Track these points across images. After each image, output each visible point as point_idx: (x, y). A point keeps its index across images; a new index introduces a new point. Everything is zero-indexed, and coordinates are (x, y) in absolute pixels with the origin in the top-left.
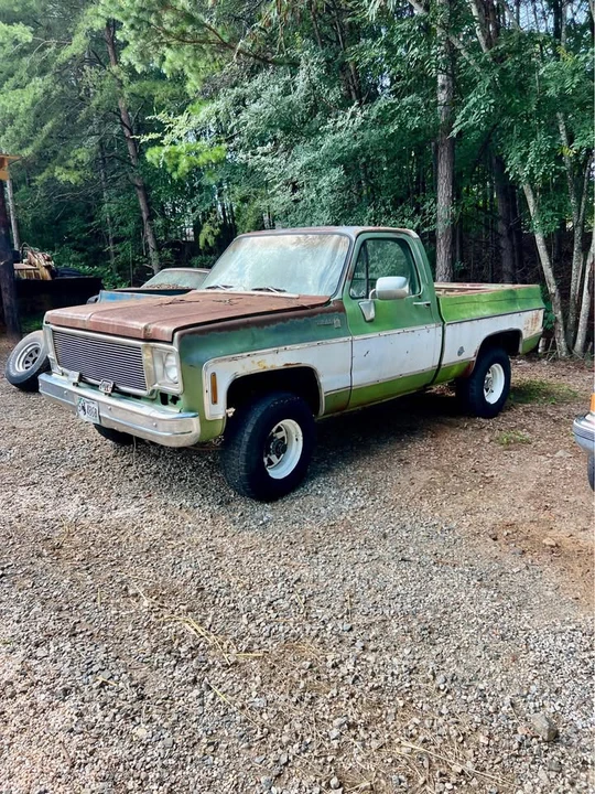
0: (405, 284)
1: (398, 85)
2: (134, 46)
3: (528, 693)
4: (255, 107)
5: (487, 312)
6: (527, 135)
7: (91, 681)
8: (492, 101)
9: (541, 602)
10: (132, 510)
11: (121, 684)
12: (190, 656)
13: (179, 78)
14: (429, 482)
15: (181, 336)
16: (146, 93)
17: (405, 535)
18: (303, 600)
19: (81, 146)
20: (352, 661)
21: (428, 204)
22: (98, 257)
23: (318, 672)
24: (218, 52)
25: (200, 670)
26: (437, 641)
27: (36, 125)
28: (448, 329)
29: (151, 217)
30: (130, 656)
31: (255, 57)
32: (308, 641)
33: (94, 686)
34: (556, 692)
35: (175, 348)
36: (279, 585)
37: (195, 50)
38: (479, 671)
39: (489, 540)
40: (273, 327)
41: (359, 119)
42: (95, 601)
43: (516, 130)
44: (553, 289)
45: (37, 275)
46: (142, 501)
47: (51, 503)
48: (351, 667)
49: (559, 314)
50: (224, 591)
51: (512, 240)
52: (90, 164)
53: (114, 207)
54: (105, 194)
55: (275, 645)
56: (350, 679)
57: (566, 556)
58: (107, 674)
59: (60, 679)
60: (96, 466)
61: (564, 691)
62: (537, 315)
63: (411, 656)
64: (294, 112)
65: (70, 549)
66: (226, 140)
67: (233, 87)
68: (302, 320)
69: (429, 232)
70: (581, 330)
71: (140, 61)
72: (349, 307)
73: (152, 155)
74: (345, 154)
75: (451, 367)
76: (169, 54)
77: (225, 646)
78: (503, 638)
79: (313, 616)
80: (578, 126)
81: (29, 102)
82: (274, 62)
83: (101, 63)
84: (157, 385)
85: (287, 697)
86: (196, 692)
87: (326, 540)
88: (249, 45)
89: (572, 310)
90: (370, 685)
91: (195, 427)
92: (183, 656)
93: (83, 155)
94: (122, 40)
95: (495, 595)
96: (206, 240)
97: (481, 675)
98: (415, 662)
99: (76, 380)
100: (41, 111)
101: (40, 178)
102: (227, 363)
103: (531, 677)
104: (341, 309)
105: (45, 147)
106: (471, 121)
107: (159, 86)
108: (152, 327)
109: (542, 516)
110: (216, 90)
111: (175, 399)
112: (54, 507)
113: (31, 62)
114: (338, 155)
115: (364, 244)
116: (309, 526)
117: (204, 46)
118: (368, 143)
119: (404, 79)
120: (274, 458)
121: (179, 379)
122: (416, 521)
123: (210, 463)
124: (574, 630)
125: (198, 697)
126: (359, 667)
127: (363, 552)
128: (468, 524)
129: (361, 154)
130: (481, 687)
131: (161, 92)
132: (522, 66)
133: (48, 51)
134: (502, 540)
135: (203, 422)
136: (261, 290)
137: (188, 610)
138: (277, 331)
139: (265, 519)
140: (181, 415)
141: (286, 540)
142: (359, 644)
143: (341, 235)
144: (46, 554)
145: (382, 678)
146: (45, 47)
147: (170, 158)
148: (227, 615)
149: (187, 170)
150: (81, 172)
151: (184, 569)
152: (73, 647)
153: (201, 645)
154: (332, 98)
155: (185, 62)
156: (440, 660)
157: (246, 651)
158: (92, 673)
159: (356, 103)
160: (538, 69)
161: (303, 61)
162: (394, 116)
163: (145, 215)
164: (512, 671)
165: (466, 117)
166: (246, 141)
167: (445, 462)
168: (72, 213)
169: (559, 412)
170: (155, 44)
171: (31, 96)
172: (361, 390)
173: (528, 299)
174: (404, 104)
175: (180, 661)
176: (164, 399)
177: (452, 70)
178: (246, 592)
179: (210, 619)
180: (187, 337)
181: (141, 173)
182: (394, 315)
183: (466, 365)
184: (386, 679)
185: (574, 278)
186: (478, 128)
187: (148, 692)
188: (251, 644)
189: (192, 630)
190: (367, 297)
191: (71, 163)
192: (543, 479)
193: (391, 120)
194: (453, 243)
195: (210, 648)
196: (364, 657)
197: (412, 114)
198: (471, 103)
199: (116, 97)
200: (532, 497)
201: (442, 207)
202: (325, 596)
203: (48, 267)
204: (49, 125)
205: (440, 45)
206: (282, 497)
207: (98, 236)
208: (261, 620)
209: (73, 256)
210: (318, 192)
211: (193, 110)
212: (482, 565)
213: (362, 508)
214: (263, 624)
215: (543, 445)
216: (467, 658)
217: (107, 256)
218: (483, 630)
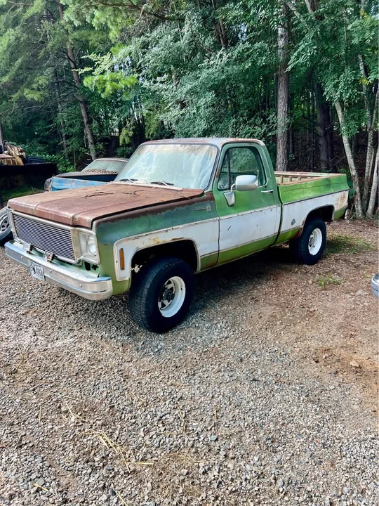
0: (255, 180)
1: (251, 35)
2: (72, 8)
3: (342, 494)
4: (155, 50)
5: (311, 195)
6: (339, 71)
7: (30, 487)
8: (315, 47)
9: (350, 415)
10: (68, 340)
11: (51, 490)
12: (101, 464)
13: (105, 29)
14: (272, 316)
15: (98, 224)
16: (84, 38)
17: (255, 359)
18: (184, 415)
19: (42, 74)
20: (217, 467)
21: (271, 117)
22: (55, 149)
23: (192, 477)
24: (131, 11)
25: (108, 477)
26: (278, 449)
27: (11, 60)
28: (285, 208)
29: (90, 122)
30: (59, 464)
31: (155, 15)
32: (186, 451)
33: (32, 492)
34: (362, 492)
35: (93, 232)
36: (167, 403)
37: (114, 11)
38: (307, 475)
39: (313, 362)
40: (163, 213)
41: (225, 59)
42: (37, 417)
43: (331, 67)
44: (354, 173)
45: (14, 162)
46: (76, 333)
47: (12, 335)
48: (216, 473)
49: (357, 189)
50: (128, 409)
51: (326, 139)
52: (47, 86)
53: (65, 115)
54: (59, 106)
55: (162, 454)
56: (215, 485)
57: (366, 375)
58: (41, 481)
59: (8, 486)
60: (45, 305)
61: (367, 491)
62: (344, 194)
63: (259, 463)
64: (181, 54)
65: (23, 373)
66: (137, 71)
67: (140, 36)
68: (184, 208)
69: (272, 136)
70: (372, 200)
71: (77, 19)
72: (217, 196)
73: (88, 82)
74: (216, 83)
75: (286, 233)
76: (97, 13)
77: (127, 456)
78: (324, 445)
79: (191, 428)
80: (373, 64)
81: (5, 45)
82: (168, 18)
83: (54, 18)
84: (82, 257)
85: (170, 500)
86: (104, 497)
87: (201, 364)
88: (150, 7)
89: (366, 186)
90: (230, 489)
91: (109, 286)
92: (96, 464)
93: (42, 80)
94: (64, 4)
95: (318, 409)
96: (124, 140)
97: (308, 478)
98: (262, 467)
99: (28, 249)
100: (14, 51)
101: (16, 96)
102: (131, 241)
103: (344, 480)
104: (212, 198)
105: (18, 75)
106: (301, 60)
107: (92, 34)
108: (77, 217)
109: (349, 343)
110: (130, 38)
111: (95, 267)
112: (14, 339)
113: (7, 18)
114: (211, 83)
115: (227, 152)
116: (190, 353)
117: (120, 8)
118: (231, 75)
119: (256, 31)
120: (166, 302)
121: (97, 253)
122: (263, 348)
123: (124, 302)
124: (374, 439)
125: (106, 501)
126: (222, 474)
127: (226, 374)
128: (298, 349)
129: (226, 83)
130: (309, 489)
131: (93, 39)
132: (336, 22)
133: (18, 10)
134: (322, 362)
135: (115, 282)
136: (156, 183)
137: (103, 425)
138: (166, 217)
139: (159, 347)
140: (99, 279)
141: (173, 364)
142: (222, 453)
143: (212, 145)
144: (5, 377)
145: (239, 482)
146: (15, 8)
147: (100, 84)
148: (130, 428)
149: (111, 92)
150: (42, 93)
151: (101, 390)
152: (19, 456)
153: (110, 455)
154: (207, 44)
155: (107, 19)
156: (279, 466)
157: (142, 460)
158: (31, 480)
159: (223, 48)
160: (347, 25)
161: (187, 18)
162: (249, 56)
163: (85, 121)
164: (331, 474)
165: (298, 57)
166: (150, 72)
167: (282, 300)
168: (38, 119)
169: (358, 259)
170: (87, 7)
171: (7, 41)
172: (225, 252)
173: (338, 184)
174: (256, 48)
175: (94, 469)
176: (88, 266)
177: (288, 24)
178: (143, 409)
179: (117, 432)
180: (102, 225)
181: (82, 92)
182: (248, 201)
183: (297, 231)
184: (241, 483)
185: (367, 165)
186: (306, 65)
187: (70, 496)
188: (145, 454)
189: (104, 442)
190: (229, 189)
191: (35, 86)
192: (348, 313)
193: (247, 59)
194: (288, 143)
195: (116, 458)
196: (226, 464)
197: (260, 55)
198: (301, 48)
199: (64, 41)
200: (341, 327)
201: (281, 118)
202: (199, 411)
203: (21, 156)
204: (20, 60)
205: (280, 8)
206: (172, 329)
207: (56, 134)
208: (153, 433)
209: (38, 148)
210: (198, 108)
211: (114, 51)
212: (308, 384)
213: (226, 338)
214: (155, 436)
215: (348, 286)
216: (298, 464)
217: (62, 147)
218: (310, 439)
